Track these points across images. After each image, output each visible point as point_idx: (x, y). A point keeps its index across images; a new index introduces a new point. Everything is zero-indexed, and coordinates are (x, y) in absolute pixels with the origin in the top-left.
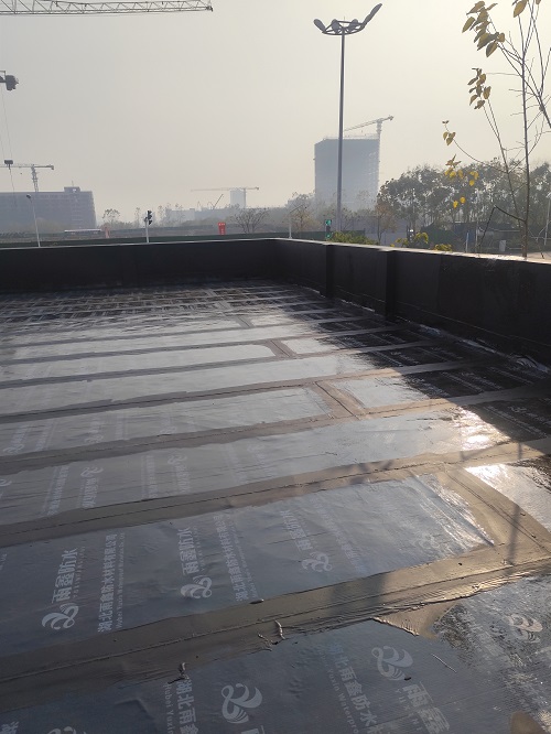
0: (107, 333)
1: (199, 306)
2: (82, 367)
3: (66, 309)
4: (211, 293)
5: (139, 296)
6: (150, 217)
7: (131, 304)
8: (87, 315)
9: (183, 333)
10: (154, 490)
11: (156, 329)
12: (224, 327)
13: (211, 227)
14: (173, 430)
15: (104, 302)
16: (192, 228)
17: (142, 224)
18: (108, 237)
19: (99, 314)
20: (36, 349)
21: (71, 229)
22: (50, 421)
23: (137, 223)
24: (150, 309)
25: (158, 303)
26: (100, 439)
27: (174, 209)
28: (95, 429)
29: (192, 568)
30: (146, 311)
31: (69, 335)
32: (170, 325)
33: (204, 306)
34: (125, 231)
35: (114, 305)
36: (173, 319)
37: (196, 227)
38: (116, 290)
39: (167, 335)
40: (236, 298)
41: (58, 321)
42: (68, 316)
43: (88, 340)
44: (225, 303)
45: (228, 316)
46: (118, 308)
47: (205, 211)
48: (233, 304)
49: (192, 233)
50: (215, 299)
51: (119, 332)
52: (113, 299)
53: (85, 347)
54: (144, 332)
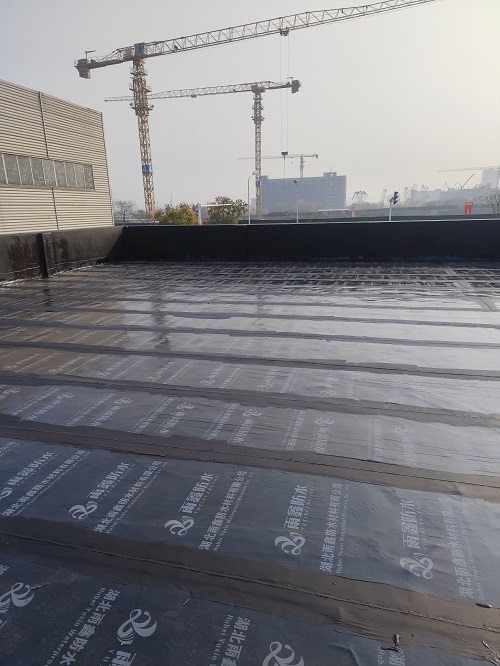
0: (346, 300)
1: (437, 284)
2: (323, 328)
3: (314, 276)
4: (450, 272)
5: (378, 270)
6: (396, 197)
7: (370, 277)
8: (331, 283)
9: (419, 309)
10: (380, 453)
11: (391, 302)
12: (462, 306)
13: (455, 207)
14: (403, 401)
15: (346, 273)
16: (434, 208)
17: (387, 204)
18: (353, 216)
19: (341, 283)
20: (289, 308)
21: (323, 209)
22: (295, 370)
23: (382, 203)
24: (387, 283)
25: (395, 277)
26: (333, 394)
27: (419, 189)
28: (330, 384)
29: (413, 542)
30: (383, 283)
31: (314, 299)
32: (405, 299)
33: (442, 284)
34: (370, 211)
35: (354, 277)
36: (409, 294)
37: (439, 208)
38: (357, 263)
39: (402, 308)
40: (478, 278)
41: (306, 286)
42: (315, 283)
43: (329, 305)
44: (466, 283)
45: (467, 296)
46: (357, 279)
47: (451, 191)
48: (475, 285)
49: (434, 213)
50: (454, 278)
51: (357, 301)
52: (354, 271)
53: (327, 311)
54: (380, 303)
